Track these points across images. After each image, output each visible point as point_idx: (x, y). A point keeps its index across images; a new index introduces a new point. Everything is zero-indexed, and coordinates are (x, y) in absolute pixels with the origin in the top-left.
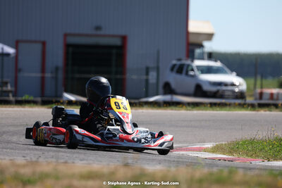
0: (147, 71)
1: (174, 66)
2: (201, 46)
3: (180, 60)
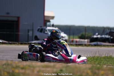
0: (28, 31)
1: (39, 29)
2: (49, 21)
3: (41, 27)
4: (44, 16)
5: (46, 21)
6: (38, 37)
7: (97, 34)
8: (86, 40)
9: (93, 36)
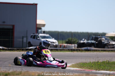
0: (23, 38)
1: (32, 35)
2: (41, 29)
3: (34, 34)
4: (36, 24)
5: (38, 28)
6: (32, 43)
7: (84, 39)
8: (73, 45)
9: (80, 42)
